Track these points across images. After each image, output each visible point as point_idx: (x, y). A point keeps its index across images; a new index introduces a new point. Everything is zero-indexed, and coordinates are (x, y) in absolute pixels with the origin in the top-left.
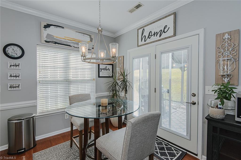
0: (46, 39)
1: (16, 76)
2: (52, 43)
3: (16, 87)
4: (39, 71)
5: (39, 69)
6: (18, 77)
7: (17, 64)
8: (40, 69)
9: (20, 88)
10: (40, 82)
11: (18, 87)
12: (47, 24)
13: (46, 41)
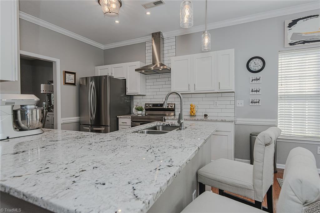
0: (290, 41)
1: (257, 91)
2: (300, 44)
3: (256, 102)
4: (280, 84)
5: (280, 81)
6: (259, 91)
7: (258, 78)
8: (282, 81)
9: (260, 104)
10: (281, 97)
11: (258, 102)
12: (292, 21)
13: (291, 44)
